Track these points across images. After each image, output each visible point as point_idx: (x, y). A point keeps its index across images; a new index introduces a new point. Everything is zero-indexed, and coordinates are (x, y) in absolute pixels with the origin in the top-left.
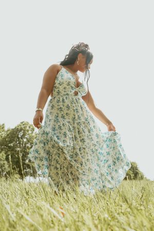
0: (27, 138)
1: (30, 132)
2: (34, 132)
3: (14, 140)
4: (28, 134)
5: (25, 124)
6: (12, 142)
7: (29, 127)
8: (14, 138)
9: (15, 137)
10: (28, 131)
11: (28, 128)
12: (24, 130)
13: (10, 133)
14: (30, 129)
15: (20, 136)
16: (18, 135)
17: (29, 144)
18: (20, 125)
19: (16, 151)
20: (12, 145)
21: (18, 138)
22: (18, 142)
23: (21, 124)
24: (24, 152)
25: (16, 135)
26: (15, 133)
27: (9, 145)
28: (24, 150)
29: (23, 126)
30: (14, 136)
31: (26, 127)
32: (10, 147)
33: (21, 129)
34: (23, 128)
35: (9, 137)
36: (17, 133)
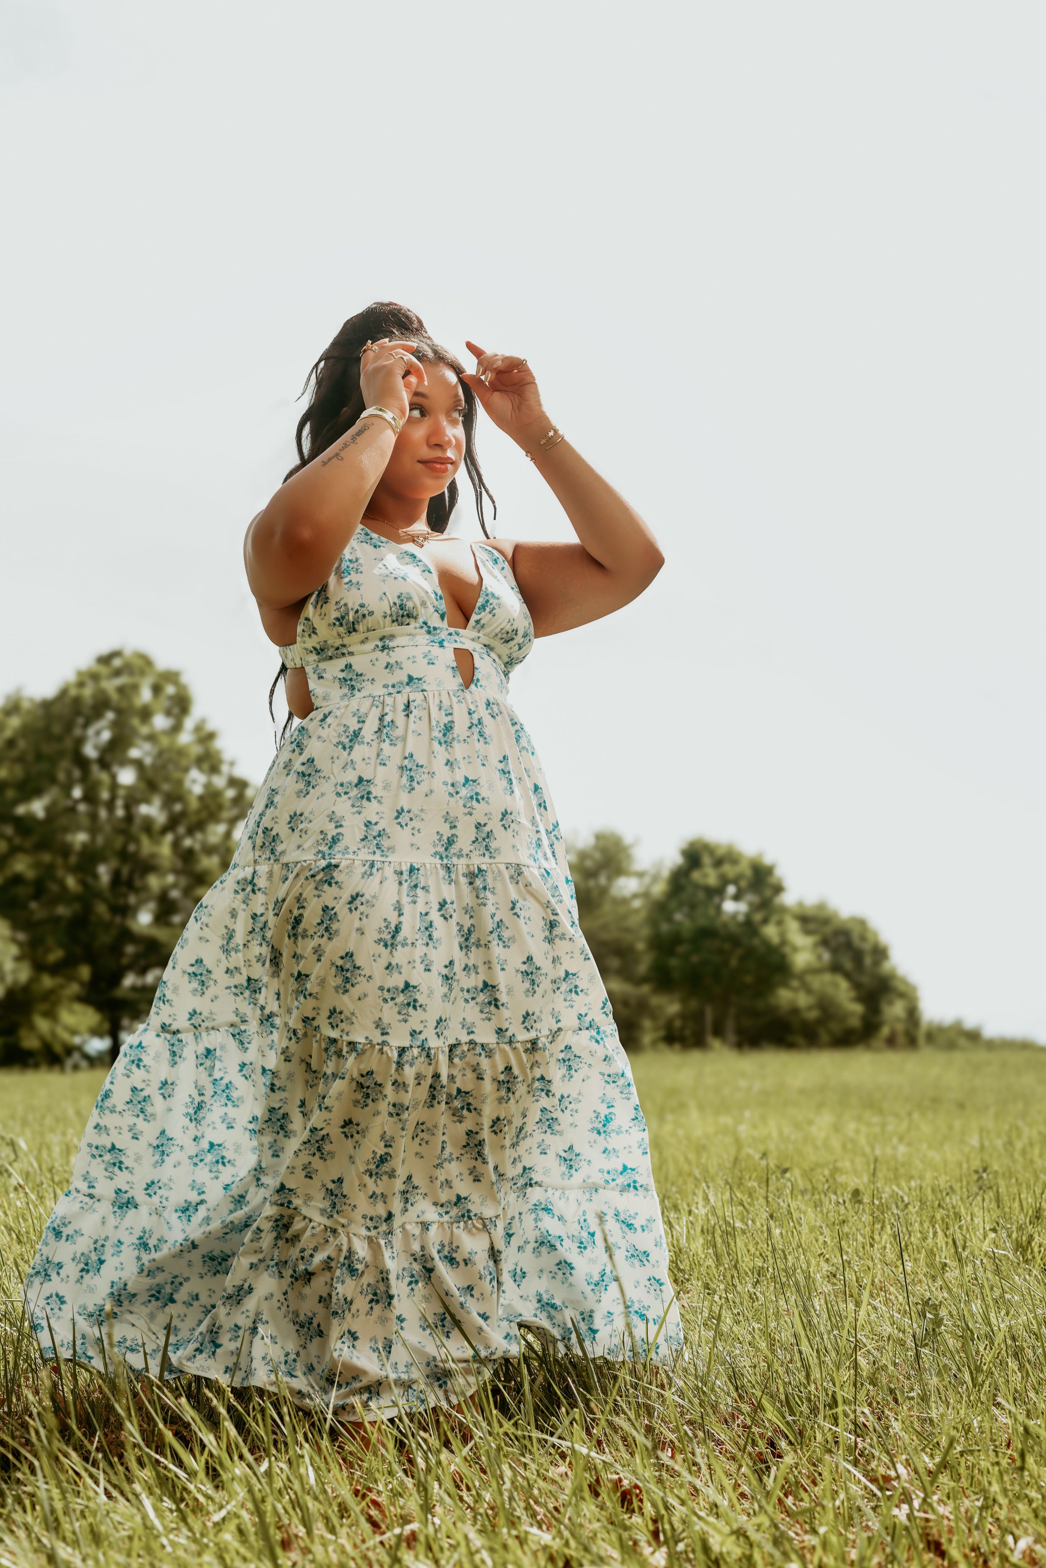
0: (138, 764)
1: (160, 722)
2: (189, 723)
3: (53, 780)
4: (152, 738)
5: (127, 669)
6: (37, 792)
7: (157, 689)
8: (53, 760)
9: (61, 754)
10: (146, 714)
11: (145, 695)
12: (119, 711)
13: (25, 731)
14: (164, 702)
15: (90, 751)
16: (80, 742)
17: (157, 801)
18: (95, 677)
19: (65, 851)
20: (38, 807)
21: (82, 762)
22: (77, 793)
23: (103, 670)
24: (124, 855)
25: (68, 744)
26: (57, 729)
27: (21, 810)
28: (119, 842)
29: (110, 686)
30: (47, 749)
31: (135, 688)
32: (25, 825)
33: (101, 705)
34: (114, 697)
35: (20, 759)
36: (69, 727)
